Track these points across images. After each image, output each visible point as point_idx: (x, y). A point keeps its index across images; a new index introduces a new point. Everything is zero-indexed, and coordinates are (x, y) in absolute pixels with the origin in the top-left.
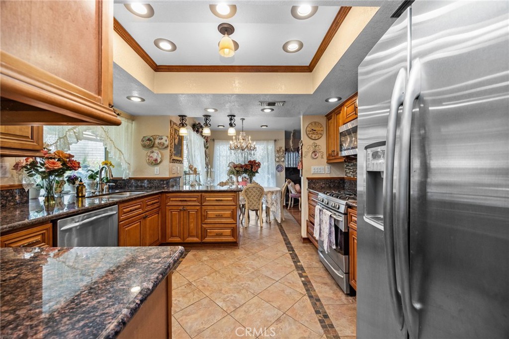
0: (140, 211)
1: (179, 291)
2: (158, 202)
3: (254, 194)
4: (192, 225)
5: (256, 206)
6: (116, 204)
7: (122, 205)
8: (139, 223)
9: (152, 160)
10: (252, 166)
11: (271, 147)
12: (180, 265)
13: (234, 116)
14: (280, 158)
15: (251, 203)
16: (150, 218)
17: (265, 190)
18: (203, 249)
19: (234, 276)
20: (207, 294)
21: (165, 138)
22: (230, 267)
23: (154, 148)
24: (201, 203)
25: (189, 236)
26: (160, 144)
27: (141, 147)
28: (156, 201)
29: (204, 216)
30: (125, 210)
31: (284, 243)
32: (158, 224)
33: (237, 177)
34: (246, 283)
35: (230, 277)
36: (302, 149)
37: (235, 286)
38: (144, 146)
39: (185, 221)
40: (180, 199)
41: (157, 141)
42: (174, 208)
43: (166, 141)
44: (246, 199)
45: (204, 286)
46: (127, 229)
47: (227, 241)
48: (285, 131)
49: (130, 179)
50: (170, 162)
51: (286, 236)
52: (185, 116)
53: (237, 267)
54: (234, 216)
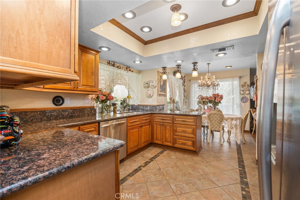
0: (139, 123)
1: (153, 171)
2: (149, 119)
3: (216, 119)
4: (167, 135)
5: (217, 128)
6: (126, 118)
7: (129, 118)
8: (138, 129)
9: (148, 94)
10: (215, 98)
11: (236, 83)
12: (158, 157)
13: (197, 63)
14: (245, 91)
15: (213, 126)
16: (144, 127)
17: (225, 116)
18: (174, 151)
19: (188, 173)
20: (167, 178)
21: (155, 82)
22: (187, 166)
23: (149, 88)
24: (173, 122)
25: (166, 141)
26: (152, 85)
27: (143, 88)
28: (148, 118)
29: (175, 130)
30: (130, 121)
31: (237, 160)
32: (149, 131)
33: (204, 106)
34: (194, 180)
35: (185, 172)
36: (256, 83)
37: (186, 179)
38: (145, 87)
39: (164, 132)
40: (161, 118)
41: (151, 84)
42: (158, 123)
43: (155, 83)
44: (209, 122)
45: (167, 173)
46: (131, 131)
47: (189, 149)
48: (250, 69)
49: (139, 105)
50: (158, 96)
51: (242, 156)
52: (166, 67)
53: (192, 168)
54: (194, 133)
